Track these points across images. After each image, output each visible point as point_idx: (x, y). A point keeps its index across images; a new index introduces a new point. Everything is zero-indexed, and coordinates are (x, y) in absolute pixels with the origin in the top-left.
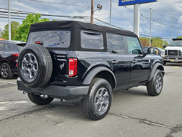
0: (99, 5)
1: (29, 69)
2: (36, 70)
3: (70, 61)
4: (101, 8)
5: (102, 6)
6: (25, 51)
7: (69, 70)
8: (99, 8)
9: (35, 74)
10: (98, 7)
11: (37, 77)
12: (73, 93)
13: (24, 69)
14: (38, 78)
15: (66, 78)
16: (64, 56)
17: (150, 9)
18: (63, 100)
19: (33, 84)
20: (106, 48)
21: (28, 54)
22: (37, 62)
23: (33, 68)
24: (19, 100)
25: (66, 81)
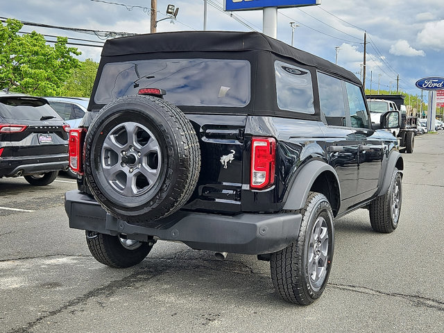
0: (170, 7)
1: (126, 169)
2: (154, 171)
3: (256, 144)
4: (175, 15)
5: (178, 9)
6: (116, 116)
7: (253, 171)
8: (171, 13)
9: (151, 182)
10: (169, 10)
11: (161, 190)
12: (268, 235)
13: (109, 168)
14: (164, 195)
15: (240, 191)
16: (237, 132)
17: (291, 23)
18: (224, 254)
19: (146, 210)
20: (318, 112)
21: (126, 124)
22: (157, 148)
23: (144, 164)
24: (48, 256)
25: (239, 200)
